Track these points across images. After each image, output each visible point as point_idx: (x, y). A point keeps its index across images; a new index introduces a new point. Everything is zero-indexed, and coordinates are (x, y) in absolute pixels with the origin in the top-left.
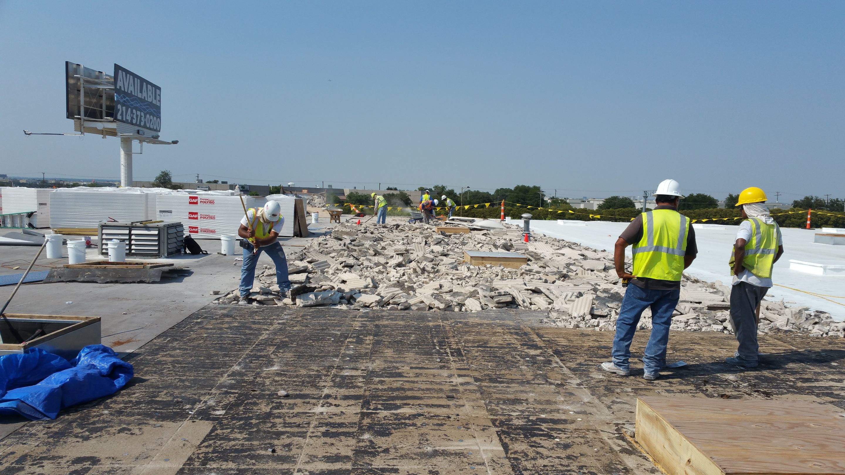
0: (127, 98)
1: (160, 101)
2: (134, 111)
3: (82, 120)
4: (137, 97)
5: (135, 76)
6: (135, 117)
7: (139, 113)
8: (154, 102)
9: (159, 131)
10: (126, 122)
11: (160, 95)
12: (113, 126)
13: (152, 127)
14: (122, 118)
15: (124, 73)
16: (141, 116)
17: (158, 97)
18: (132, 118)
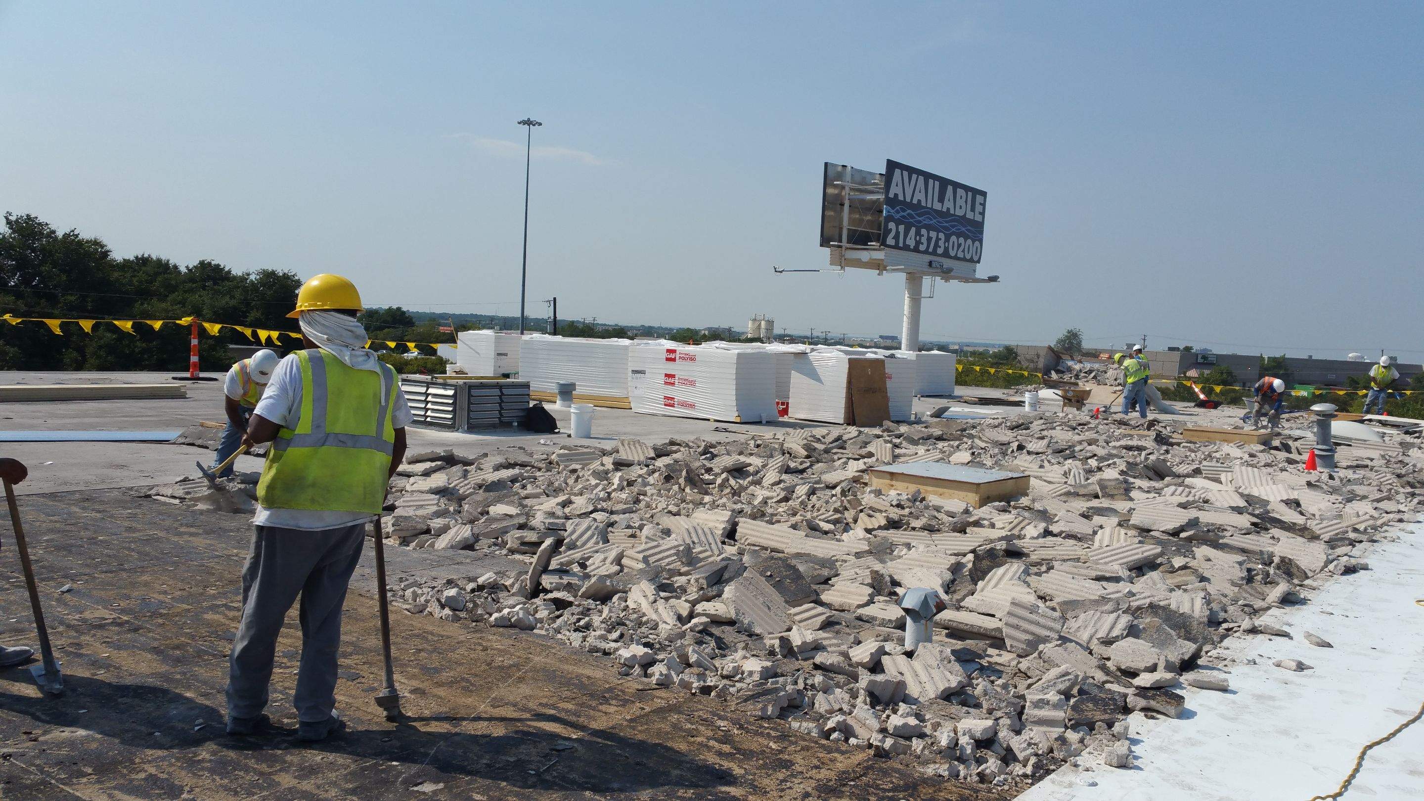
0: (909, 211)
1: (983, 214)
2: (924, 231)
3: (844, 249)
4: (932, 209)
5: (927, 176)
6: (924, 240)
7: (933, 234)
8: (970, 215)
9: (978, 262)
10: (906, 248)
11: (983, 205)
12: (879, 255)
13: (960, 255)
14: (897, 242)
15: (906, 173)
16: (938, 239)
17: (979, 208)
18: (918, 243)
